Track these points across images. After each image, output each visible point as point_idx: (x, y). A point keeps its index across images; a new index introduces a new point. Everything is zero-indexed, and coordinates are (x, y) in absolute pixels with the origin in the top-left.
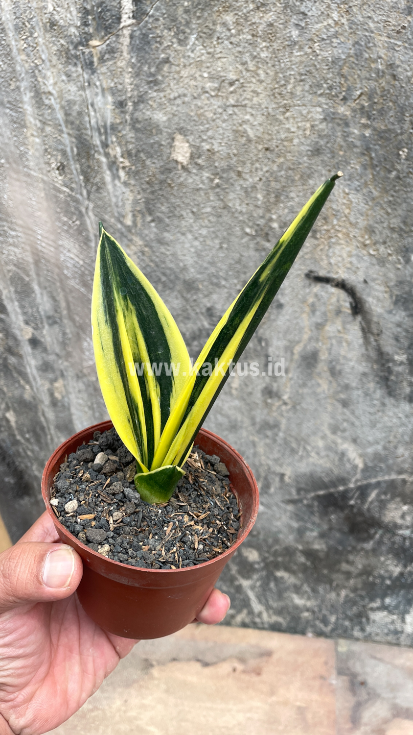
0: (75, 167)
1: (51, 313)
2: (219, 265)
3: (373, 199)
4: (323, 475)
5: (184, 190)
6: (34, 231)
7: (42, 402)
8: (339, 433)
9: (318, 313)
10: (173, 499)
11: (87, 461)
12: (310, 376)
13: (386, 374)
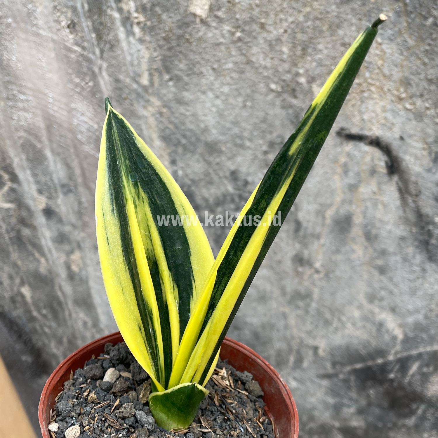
0: (86, 24)
1: (65, 181)
2: (243, 124)
3: (408, 49)
4: (360, 347)
5: (204, 46)
6: (45, 95)
7: (58, 275)
8: (376, 302)
9: (351, 174)
10: (194, 425)
11: (95, 379)
12: (343, 242)
13: (426, 238)
